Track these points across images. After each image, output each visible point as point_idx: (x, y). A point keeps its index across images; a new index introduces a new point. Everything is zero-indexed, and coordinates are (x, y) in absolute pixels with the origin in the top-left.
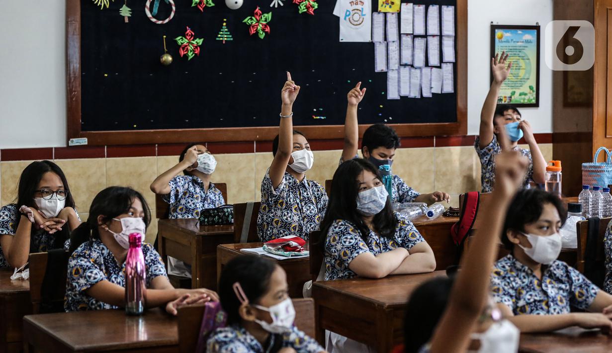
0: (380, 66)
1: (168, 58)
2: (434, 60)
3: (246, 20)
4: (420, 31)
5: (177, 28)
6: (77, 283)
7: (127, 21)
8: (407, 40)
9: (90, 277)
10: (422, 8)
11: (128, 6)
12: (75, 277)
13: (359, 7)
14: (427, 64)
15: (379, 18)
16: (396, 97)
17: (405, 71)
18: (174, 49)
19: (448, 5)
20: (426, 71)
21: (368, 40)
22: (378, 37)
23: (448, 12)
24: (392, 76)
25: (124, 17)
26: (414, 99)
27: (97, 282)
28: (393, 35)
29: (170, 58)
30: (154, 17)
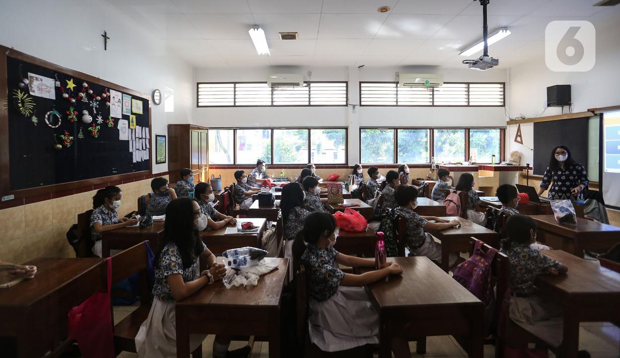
0: (131, 150)
1: (60, 146)
2: (144, 148)
3: (90, 129)
4: (141, 137)
5: (60, 131)
6: (333, 282)
7: (36, 125)
8: (137, 139)
9: (339, 276)
10: (141, 128)
11: (36, 117)
12: (329, 279)
13: (124, 126)
14: (143, 149)
15: (130, 130)
16: (136, 162)
17: (137, 151)
18: (62, 142)
19: (147, 127)
20: (143, 151)
21: (127, 139)
22: (130, 139)
23: (147, 129)
24: (134, 153)
25: (34, 123)
26: (140, 162)
27: (343, 277)
28: (134, 138)
29: (61, 146)
30: (50, 124)
